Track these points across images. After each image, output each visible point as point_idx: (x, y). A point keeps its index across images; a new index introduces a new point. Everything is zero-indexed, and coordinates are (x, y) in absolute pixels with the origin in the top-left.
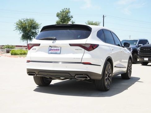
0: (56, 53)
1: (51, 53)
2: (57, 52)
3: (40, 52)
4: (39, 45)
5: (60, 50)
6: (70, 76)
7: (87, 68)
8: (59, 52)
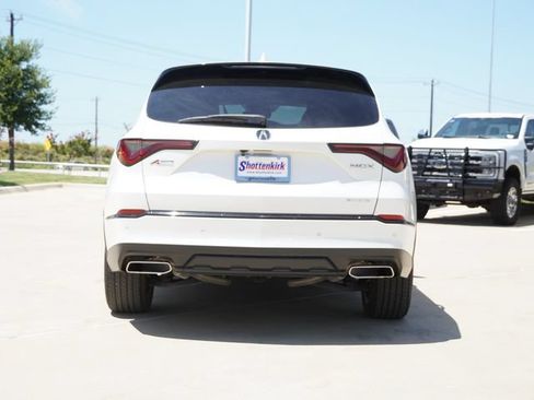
0: (272, 180)
1: (250, 180)
2: (273, 175)
3: (195, 174)
4: (192, 145)
5: (286, 167)
6: (330, 267)
7: (394, 235)
8: (284, 174)
